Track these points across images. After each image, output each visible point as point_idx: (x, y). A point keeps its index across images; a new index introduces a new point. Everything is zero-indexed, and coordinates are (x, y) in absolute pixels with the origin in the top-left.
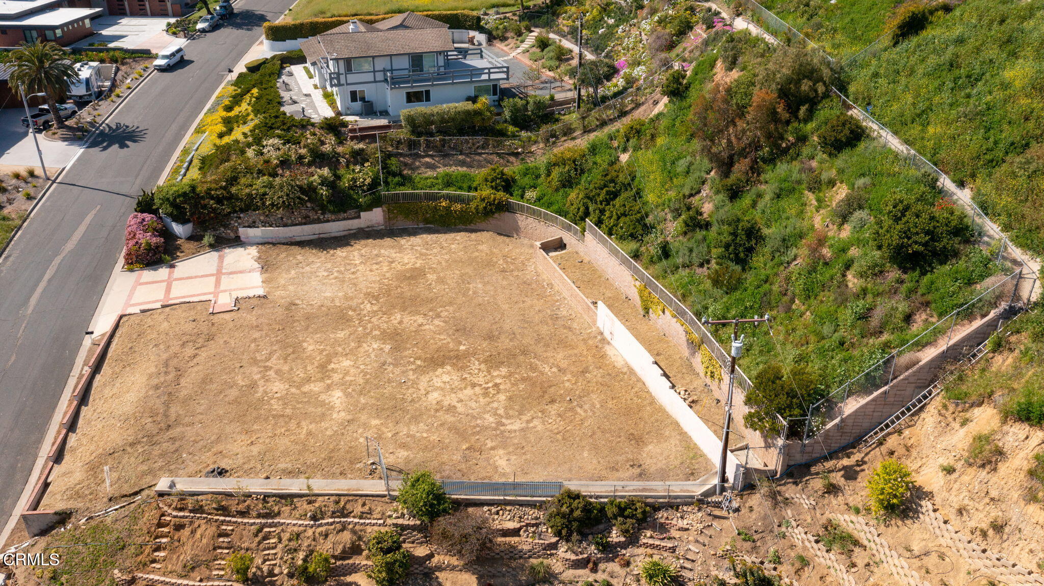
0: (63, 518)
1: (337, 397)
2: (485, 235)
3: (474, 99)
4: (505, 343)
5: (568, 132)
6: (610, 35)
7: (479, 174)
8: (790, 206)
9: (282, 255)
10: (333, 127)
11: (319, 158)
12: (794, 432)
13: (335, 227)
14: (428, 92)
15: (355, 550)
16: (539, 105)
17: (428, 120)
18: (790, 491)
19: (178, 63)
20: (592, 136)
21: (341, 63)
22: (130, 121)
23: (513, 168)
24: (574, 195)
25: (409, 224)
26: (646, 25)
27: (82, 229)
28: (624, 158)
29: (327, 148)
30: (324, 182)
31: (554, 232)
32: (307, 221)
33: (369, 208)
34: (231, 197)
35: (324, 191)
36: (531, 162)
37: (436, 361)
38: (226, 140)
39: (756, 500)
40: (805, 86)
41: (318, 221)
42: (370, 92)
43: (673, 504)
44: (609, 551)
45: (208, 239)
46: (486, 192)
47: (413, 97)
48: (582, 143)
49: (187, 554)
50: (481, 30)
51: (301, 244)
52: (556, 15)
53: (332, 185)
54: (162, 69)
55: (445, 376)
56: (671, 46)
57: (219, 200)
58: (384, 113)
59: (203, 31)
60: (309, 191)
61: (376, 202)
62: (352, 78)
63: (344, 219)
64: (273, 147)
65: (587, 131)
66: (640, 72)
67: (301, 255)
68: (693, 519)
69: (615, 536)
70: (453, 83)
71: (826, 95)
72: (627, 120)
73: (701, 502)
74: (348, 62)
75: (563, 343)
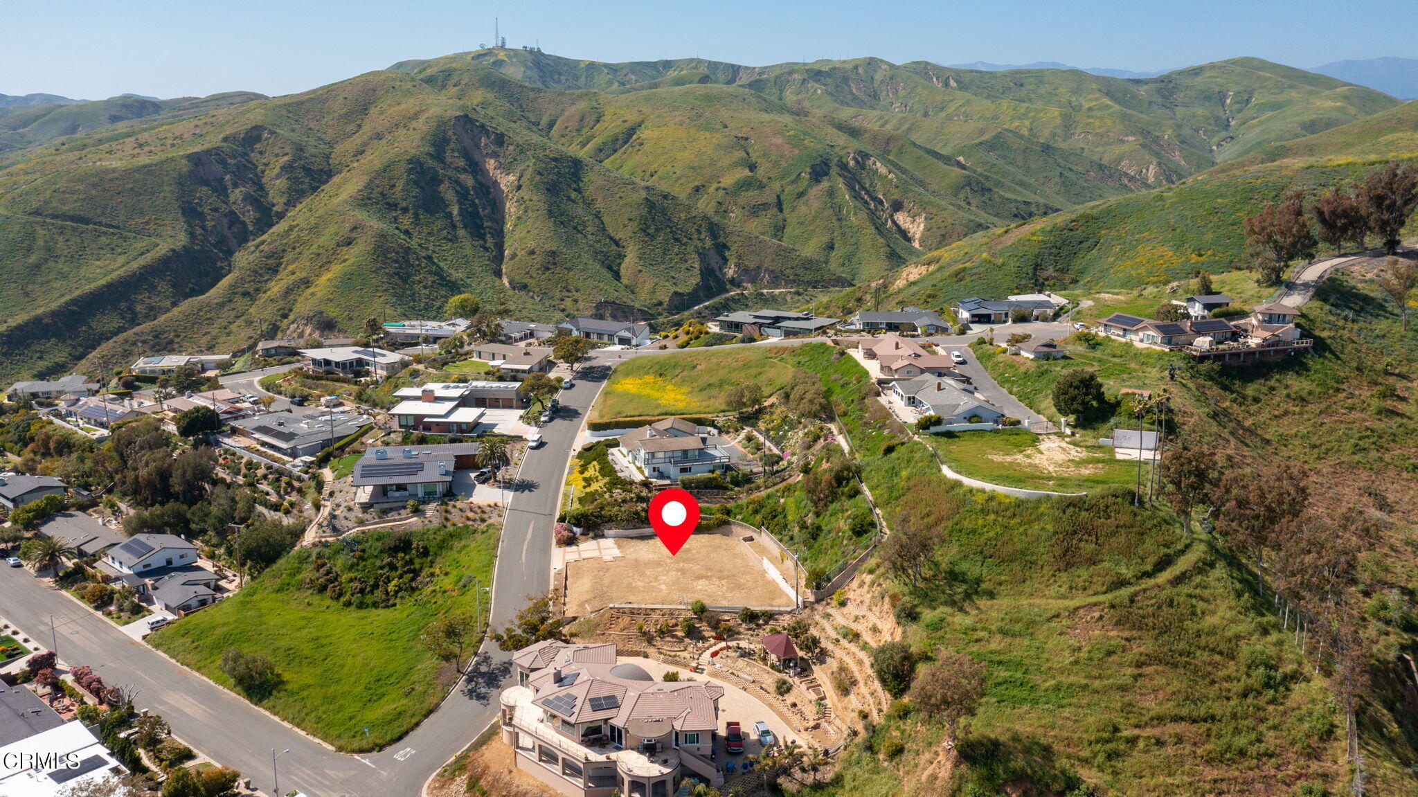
0: (575, 619)
1: (663, 587)
2: (718, 536)
3: (712, 472)
4: (726, 573)
5: (758, 488)
6: (784, 436)
7: (715, 507)
8: (833, 519)
9: (625, 542)
10: (646, 484)
11: (640, 499)
12: (818, 587)
14: (691, 468)
15: (676, 625)
16: (745, 475)
17: (691, 482)
18: (816, 606)
19: (541, 445)
20: (769, 491)
21: (649, 454)
22: (529, 478)
23: (731, 505)
24: (759, 517)
26: (801, 434)
27: (531, 530)
28: (782, 500)
29: (643, 494)
30: (643, 510)
31: (749, 534)
32: (635, 527)
34: (601, 516)
35: (643, 514)
36: (740, 502)
37: (698, 578)
38: (588, 490)
39: (807, 611)
40: (845, 473)
42: (662, 467)
43: (781, 613)
44: (759, 626)
45: (591, 534)
46: (719, 515)
47: (683, 470)
48: (763, 493)
49: (621, 625)
50: (715, 427)
51: (632, 538)
52: (758, 419)
54: (533, 448)
55: (703, 582)
56: (809, 447)
57: (597, 517)
58: (669, 478)
59: (545, 422)
60: (636, 513)
62: (653, 462)
64: (618, 493)
65: (766, 488)
66: (794, 459)
67: (634, 542)
68: (787, 617)
69: (761, 622)
70: (703, 464)
71: (853, 477)
72: (784, 483)
73: (789, 613)
74: (653, 454)
75: (749, 573)
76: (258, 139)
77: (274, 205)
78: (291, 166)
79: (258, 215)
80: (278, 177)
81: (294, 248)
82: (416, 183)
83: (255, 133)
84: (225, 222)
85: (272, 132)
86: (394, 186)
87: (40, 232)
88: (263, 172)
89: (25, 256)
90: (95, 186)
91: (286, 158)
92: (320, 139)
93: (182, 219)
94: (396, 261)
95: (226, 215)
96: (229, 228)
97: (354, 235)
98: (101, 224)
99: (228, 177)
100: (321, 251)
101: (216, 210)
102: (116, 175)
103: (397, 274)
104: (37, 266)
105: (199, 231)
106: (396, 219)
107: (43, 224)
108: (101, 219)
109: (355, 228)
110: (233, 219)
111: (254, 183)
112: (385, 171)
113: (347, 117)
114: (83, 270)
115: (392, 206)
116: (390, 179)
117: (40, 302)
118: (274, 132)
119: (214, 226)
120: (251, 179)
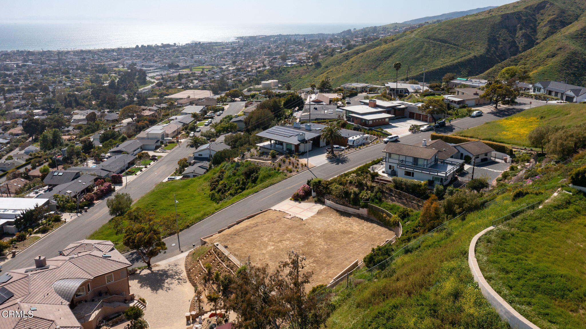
0: (205, 243)
9: (329, 212)
10: (374, 176)
13: (351, 210)
14: (413, 173)
21: (388, 154)
25: (375, 220)
30: (355, 193)
32: (343, 204)
33: (363, 207)
35: (353, 196)
41: (346, 206)
45: (316, 199)
46: (395, 216)
47: (408, 174)
49: (207, 260)
51: (338, 211)
53: (356, 195)
54: (385, 142)
59: (421, 131)
60: (348, 194)
61: (365, 206)
62: (390, 160)
63: (355, 208)
70: (429, 174)
74: (390, 154)
76: (543, 7)
77: (537, 39)
78: (554, 20)
79: (526, 44)
80: (545, 26)
81: (526, 58)
83: (543, 5)
84: (508, 46)
85: (551, 4)
87: (426, 44)
88: (539, 23)
89: (415, 54)
90: (456, 27)
91: (553, 16)
92: (579, 7)
93: (487, 43)
94: (576, 67)
95: (509, 43)
96: (509, 49)
97: (558, 52)
98: (451, 44)
99: (519, 25)
100: (538, 59)
101: (505, 40)
102: (467, 23)
103: (574, 74)
104: (418, 59)
105: (493, 49)
107: (428, 43)
108: (453, 42)
109: (560, 49)
110: (513, 44)
111: (532, 28)
114: (434, 63)
117: (412, 73)
118: (553, 4)
119: (502, 47)
120: (531, 27)
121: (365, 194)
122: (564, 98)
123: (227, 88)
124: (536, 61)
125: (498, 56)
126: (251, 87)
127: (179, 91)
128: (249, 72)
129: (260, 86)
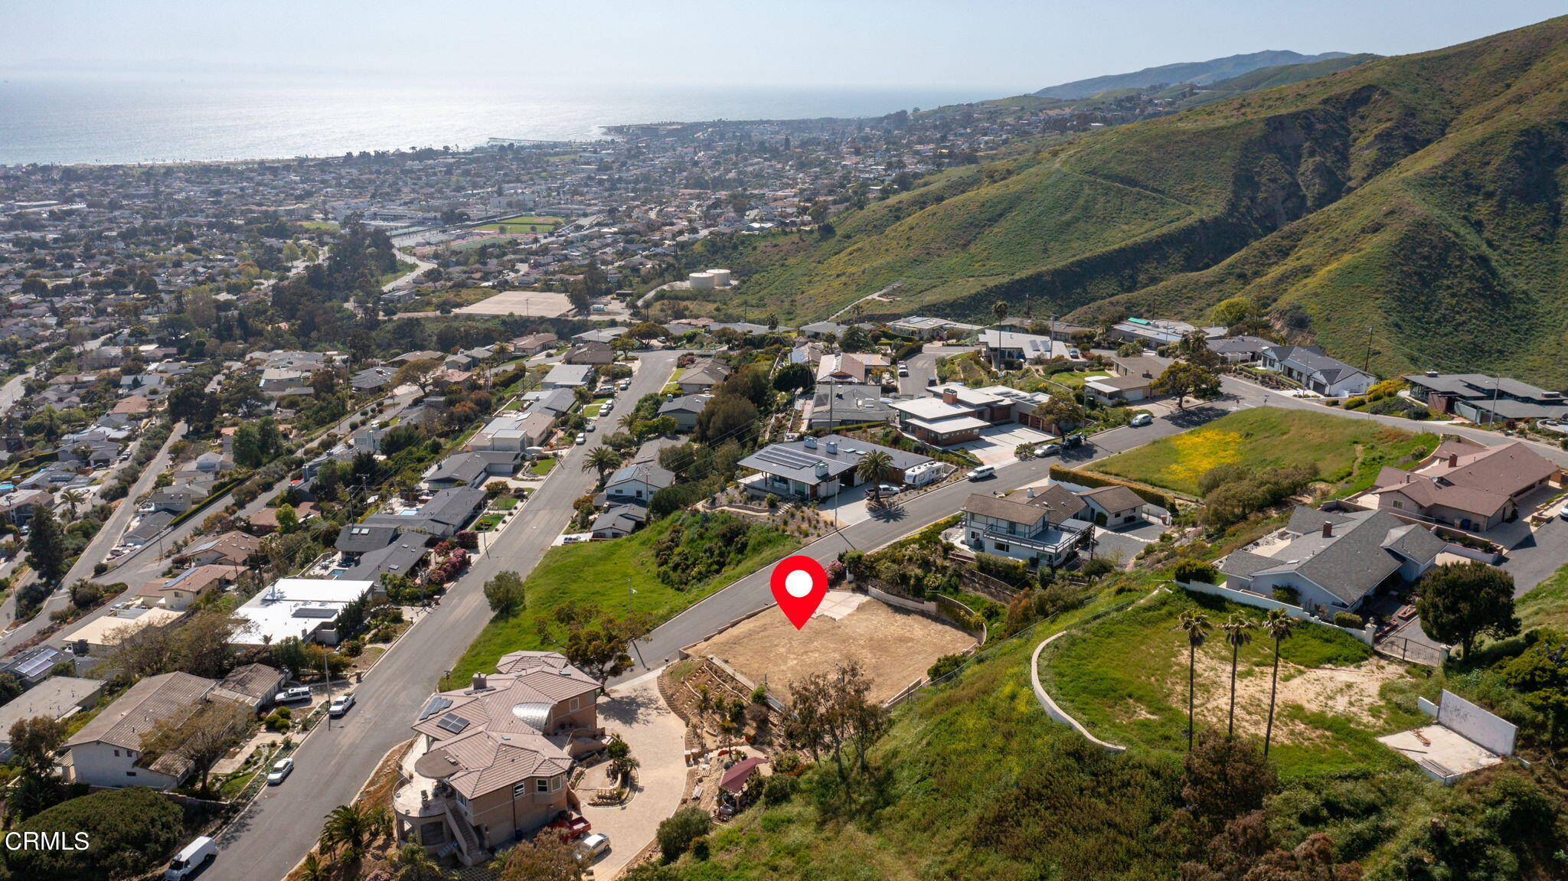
0: (687, 656)
10: (947, 548)
13: (910, 604)
14: (1007, 547)
17: (993, 563)
19: (985, 478)
21: (969, 514)
25: (948, 619)
32: (898, 595)
33: (929, 600)
34: (872, 569)
35: (914, 582)
41: (903, 597)
45: (855, 586)
46: (978, 615)
47: (1001, 547)
49: (700, 681)
51: (889, 605)
53: (919, 580)
57: (867, 567)
59: (1036, 456)
60: (907, 579)
61: (933, 598)
62: (973, 524)
63: (917, 602)
70: (1032, 548)
74: (973, 515)
76: (1365, 101)
77: (1350, 179)
78: (1389, 134)
79: (1322, 190)
80: (1369, 146)
81: (1317, 230)
82: (1520, 161)
83: (1364, 94)
84: (1281, 195)
85: (1385, 93)
86: (1488, 163)
87: (1087, 191)
88: (1355, 140)
89: (1061, 214)
90: (1158, 147)
91: (1388, 124)
92: (1449, 102)
93: (1231, 187)
94: (1425, 258)
95: (1283, 188)
96: (1284, 202)
97: (1387, 221)
98: (1146, 188)
99: (1307, 144)
100: (1343, 236)
101: (1273, 181)
102: (1184, 137)
103: (1419, 274)
104: (1068, 224)
105: (1246, 202)
106: (1470, 205)
107: (1091, 184)
108: (1151, 183)
109: (1392, 212)
110: (1293, 190)
111: (1337, 152)
112: (1483, 144)
113: (1496, 75)
114: (1105, 235)
115: (1473, 189)
116: (1486, 154)
117: (1054, 259)
118: (1388, 93)
119: (1266, 199)
120: (1335, 148)
121: (933, 580)
122: (1311, 384)
123: (604, 287)
124: (1337, 240)
125: (1256, 220)
126: (665, 287)
127: (486, 294)
128: (656, 245)
129: (686, 285)
